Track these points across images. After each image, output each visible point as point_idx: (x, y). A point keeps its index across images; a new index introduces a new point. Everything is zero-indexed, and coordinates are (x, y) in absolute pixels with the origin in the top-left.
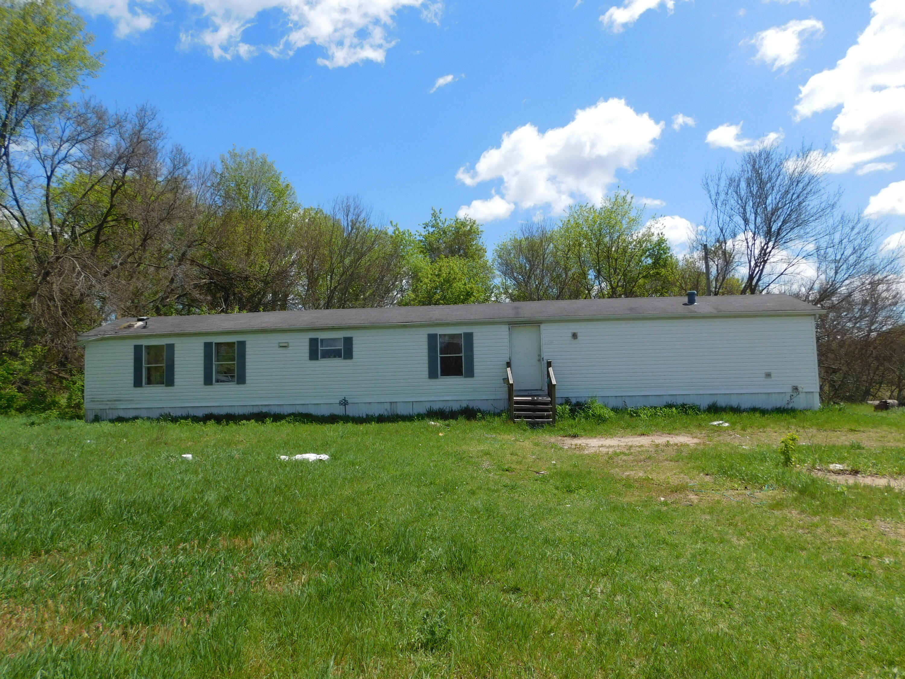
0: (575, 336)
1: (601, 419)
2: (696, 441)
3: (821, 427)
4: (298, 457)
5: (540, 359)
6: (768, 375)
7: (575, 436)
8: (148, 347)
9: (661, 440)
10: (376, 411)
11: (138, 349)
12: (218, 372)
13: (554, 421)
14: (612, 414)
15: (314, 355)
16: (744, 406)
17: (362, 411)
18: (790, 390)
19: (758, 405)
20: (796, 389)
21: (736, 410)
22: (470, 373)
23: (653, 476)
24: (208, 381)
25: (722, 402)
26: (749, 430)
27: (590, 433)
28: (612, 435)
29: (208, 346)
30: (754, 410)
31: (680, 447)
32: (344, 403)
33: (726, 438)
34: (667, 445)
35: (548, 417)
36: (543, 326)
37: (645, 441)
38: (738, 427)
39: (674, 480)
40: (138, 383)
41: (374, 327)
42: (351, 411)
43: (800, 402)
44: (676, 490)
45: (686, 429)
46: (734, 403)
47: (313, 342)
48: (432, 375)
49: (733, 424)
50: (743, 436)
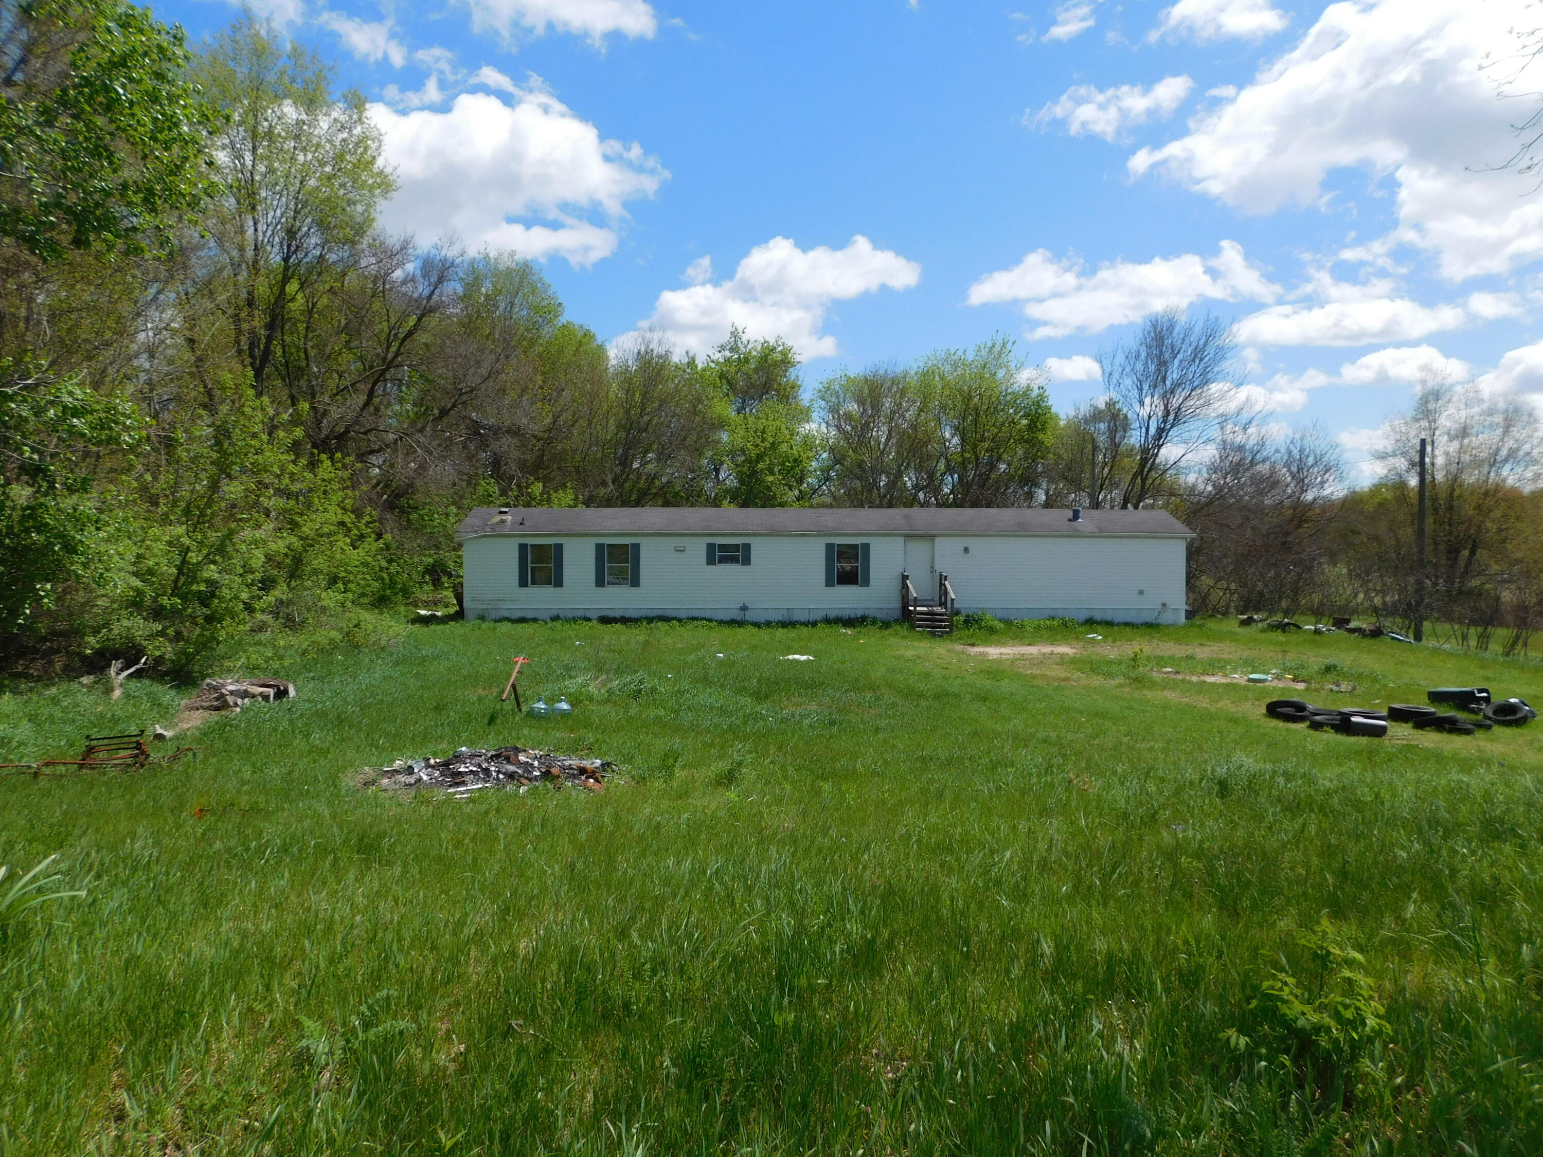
0: (966, 550)
1: (992, 630)
2: (1074, 651)
3: (1178, 641)
4: (791, 657)
5: (933, 570)
6: (1141, 592)
7: (973, 645)
8: (532, 546)
9: (1047, 649)
10: (774, 616)
11: (523, 548)
12: (610, 574)
13: (951, 631)
14: (1002, 625)
15: (711, 561)
16: (1116, 620)
17: (760, 617)
18: (1159, 607)
19: (1129, 620)
20: (1164, 605)
21: (1109, 624)
22: (866, 583)
23: (1047, 673)
24: (600, 582)
25: (1098, 616)
26: (1118, 643)
27: (986, 642)
28: (1004, 645)
29: (599, 548)
30: (1127, 624)
31: (1062, 656)
32: (744, 608)
33: (1098, 649)
34: (1052, 653)
35: (945, 627)
36: (937, 539)
37: (1033, 650)
38: (1110, 639)
39: (1063, 675)
40: (523, 583)
41: (773, 533)
42: (749, 616)
43: (1167, 618)
44: (1064, 680)
45: (1066, 641)
46: (1109, 617)
47: (711, 547)
48: (829, 583)
49: (1105, 637)
50: (1112, 647)
